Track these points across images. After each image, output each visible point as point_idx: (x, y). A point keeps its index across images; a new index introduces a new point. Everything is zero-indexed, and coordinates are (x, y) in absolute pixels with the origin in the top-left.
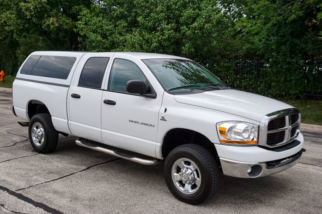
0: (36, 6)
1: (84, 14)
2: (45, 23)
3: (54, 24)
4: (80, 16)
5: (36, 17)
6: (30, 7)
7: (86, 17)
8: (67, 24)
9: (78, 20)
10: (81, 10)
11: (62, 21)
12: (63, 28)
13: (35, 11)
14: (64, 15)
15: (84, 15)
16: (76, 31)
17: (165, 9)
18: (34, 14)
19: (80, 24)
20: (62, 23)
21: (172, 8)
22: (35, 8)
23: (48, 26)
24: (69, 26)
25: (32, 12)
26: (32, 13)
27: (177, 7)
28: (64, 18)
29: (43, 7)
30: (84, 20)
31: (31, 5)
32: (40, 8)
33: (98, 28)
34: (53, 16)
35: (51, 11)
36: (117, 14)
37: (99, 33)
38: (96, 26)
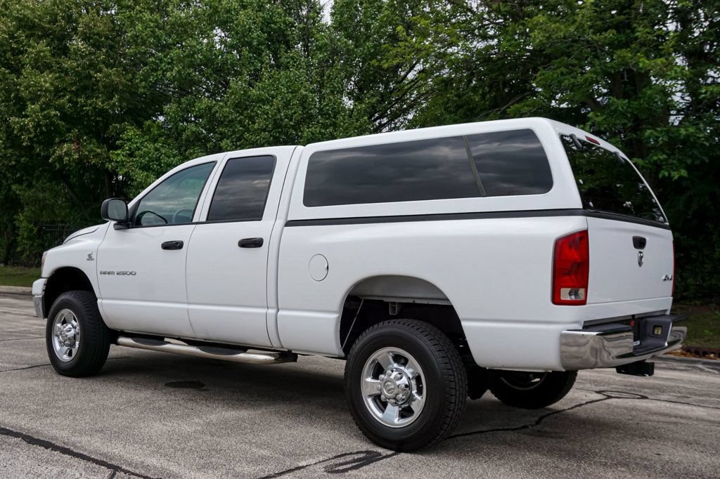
0: (39, 122)
1: (129, 137)
2: (54, 152)
3: (71, 156)
4: (120, 141)
5: (39, 143)
6: (28, 124)
7: (132, 143)
8: (97, 155)
9: (117, 148)
10: (123, 130)
11: (88, 151)
12: (88, 162)
13: (35, 131)
14: (94, 140)
15: (129, 140)
16: (110, 167)
17: (270, 126)
18: (35, 137)
19: (118, 155)
20: (87, 153)
21: (284, 124)
22: (38, 125)
23: (60, 158)
24: (100, 160)
25: (31, 133)
26: (31, 136)
27: (292, 123)
28: (92, 145)
29: (52, 123)
30: (127, 148)
31: (29, 121)
32: (46, 125)
33: (153, 161)
34: (71, 141)
35: (69, 131)
36: (188, 135)
37: (154, 170)
38: (149, 157)
